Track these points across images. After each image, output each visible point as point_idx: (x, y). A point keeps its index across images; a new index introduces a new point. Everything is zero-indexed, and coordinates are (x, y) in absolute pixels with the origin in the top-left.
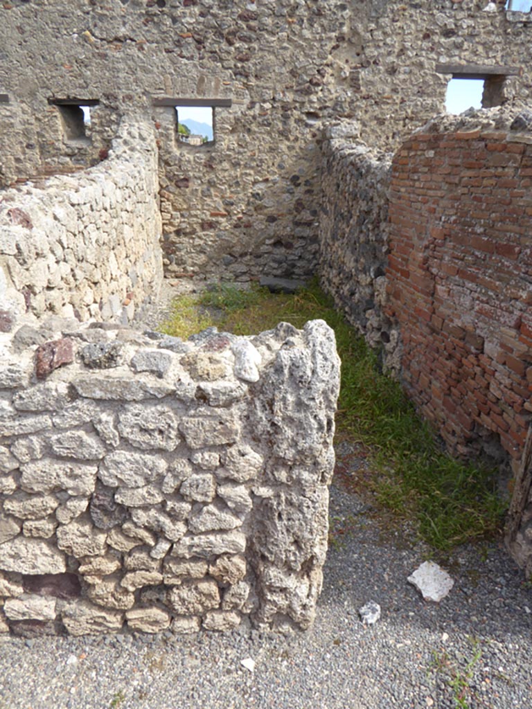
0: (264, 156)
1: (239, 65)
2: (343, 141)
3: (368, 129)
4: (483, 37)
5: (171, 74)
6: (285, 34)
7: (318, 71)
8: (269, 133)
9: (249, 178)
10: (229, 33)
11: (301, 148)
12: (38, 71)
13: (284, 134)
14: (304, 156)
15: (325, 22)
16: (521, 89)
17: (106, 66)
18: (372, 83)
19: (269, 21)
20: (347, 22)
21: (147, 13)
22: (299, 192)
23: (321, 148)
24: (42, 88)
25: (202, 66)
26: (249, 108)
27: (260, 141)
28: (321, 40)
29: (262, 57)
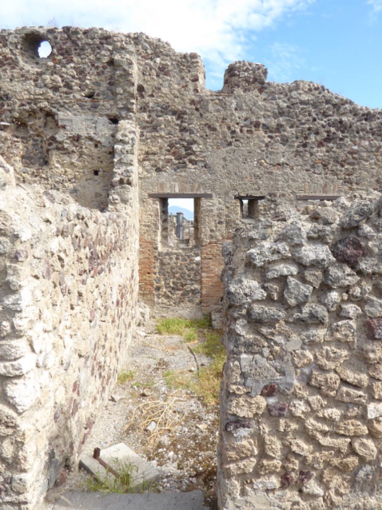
1: (347, 177)
5: (309, 182)
6: (373, 161)
10: (342, 161)
12: (231, 181)
17: (271, 179)
19: (365, 154)
21: (297, 151)
24: (232, 190)
25: (326, 178)
29: (360, 173)
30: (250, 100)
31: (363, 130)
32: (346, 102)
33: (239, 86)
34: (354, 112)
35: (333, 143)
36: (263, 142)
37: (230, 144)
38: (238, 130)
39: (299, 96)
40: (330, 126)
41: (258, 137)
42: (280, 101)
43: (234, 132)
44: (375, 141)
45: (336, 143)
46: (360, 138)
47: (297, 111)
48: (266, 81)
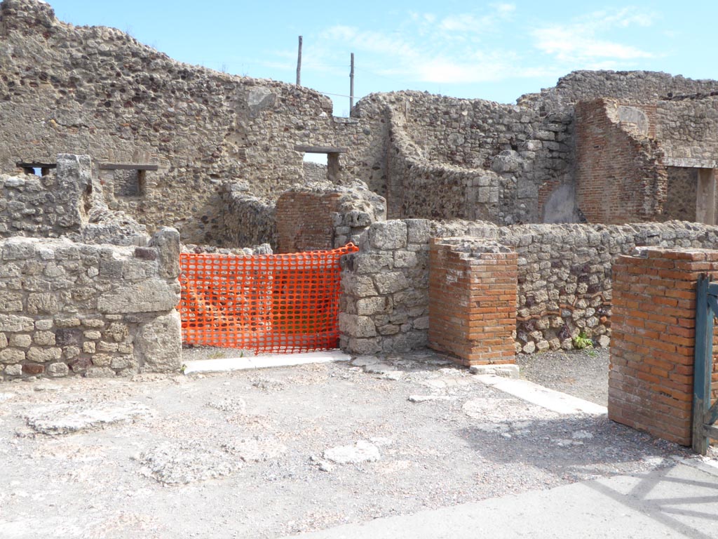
0: (182, 203)
1: (163, 144)
2: (239, 193)
3: (253, 185)
4: (322, 131)
5: (114, 149)
6: (194, 126)
7: (218, 149)
8: (185, 188)
9: (170, 218)
10: (156, 125)
11: (208, 198)
12: (11, 144)
13: (196, 188)
14: (210, 202)
15: (221, 120)
16: (349, 161)
17: (65, 143)
18: (254, 157)
19: (183, 118)
20: (235, 120)
21: (98, 110)
22: (208, 227)
23: (222, 198)
24: (13, 155)
25: (136, 144)
26: (170, 172)
27: (179, 193)
28: (218, 130)
29: (178, 140)
30: (32, 46)
31: (180, 90)
32: (157, 56)
33: (16, 28)
34: (169, 69)
35: (144, 104)
36: (52, 98)
37: (7, 98)
38: (18, 82)
39: (97, 45)
40: (139, 83)
41: (46, 91)
42: (73, 49)
43: (12, 84)
44: (194, 103)
45: (148, 104)
46: (177, 98)
47: (96, 63)
48: (54, 24)
